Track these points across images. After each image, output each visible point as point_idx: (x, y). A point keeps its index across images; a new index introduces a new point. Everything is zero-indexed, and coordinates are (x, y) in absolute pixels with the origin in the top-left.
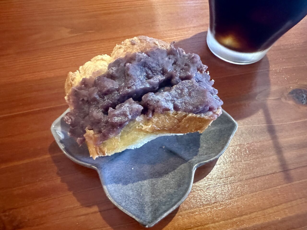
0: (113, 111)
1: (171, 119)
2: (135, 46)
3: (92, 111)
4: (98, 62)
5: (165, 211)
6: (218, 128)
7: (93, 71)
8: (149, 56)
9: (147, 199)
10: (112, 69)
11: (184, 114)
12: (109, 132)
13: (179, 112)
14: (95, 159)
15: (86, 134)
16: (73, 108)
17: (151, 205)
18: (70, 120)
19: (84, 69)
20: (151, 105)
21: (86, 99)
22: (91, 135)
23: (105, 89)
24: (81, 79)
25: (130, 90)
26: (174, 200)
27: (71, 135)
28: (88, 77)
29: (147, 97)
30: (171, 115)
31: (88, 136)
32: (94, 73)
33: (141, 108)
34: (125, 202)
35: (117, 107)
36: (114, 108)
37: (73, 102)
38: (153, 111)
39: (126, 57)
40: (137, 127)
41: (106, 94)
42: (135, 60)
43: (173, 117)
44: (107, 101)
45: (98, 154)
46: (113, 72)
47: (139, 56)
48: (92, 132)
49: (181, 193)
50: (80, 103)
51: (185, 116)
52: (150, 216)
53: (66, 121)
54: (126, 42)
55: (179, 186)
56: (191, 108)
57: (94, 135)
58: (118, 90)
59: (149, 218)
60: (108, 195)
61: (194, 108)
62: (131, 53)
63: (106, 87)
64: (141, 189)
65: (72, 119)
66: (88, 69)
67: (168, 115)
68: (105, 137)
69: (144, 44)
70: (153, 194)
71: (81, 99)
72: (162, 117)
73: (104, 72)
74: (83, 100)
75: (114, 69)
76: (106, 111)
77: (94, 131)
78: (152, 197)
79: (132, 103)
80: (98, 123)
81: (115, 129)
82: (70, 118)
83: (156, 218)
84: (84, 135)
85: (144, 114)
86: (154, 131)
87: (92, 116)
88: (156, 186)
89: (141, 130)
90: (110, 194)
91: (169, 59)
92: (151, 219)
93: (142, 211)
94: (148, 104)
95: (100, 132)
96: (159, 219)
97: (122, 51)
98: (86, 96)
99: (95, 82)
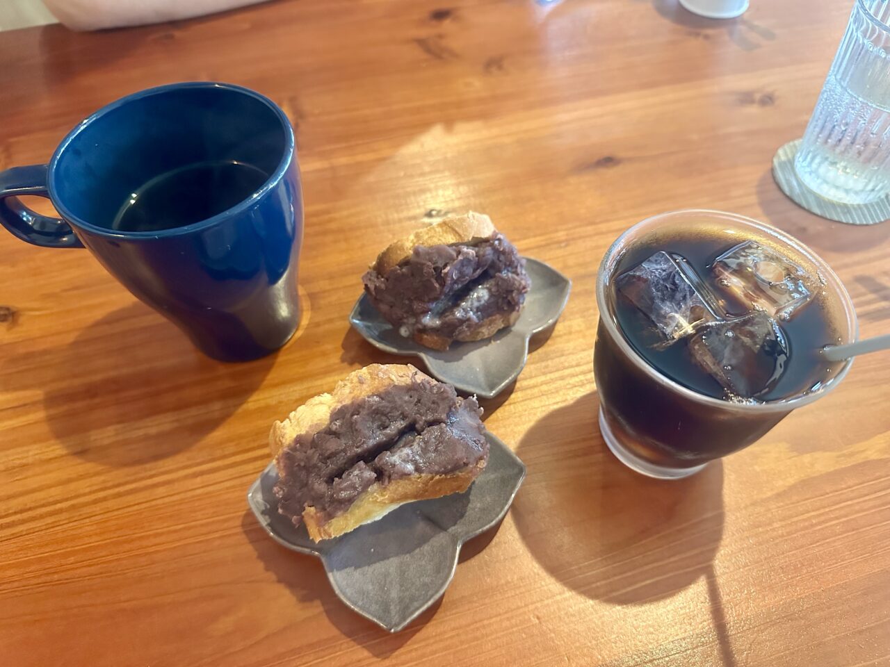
0: (339, 484)
1: (413, 484)
2: (365, 386)
3: (313, 483)
4: (316, 408)
5: (417, 609)
6: (499, 476)
7: (310, 424)
8: (382, 399)
9: (394, 594)
10: (335, 424)
11: (430, 476)
12: (336, 509)
13: (423, 475)
14: (317, 542)
15: (305, 511)
16: (284, 474)
17: (399, 602)
18: (281, 492)
19: (297, 418)
20: (386, 471)
21: (302, 464)
22: (312, 514)
23: (329, 452)
24: (295, 436)
25: (359, 450)
26: (430, 593)
27: (283, 512)
28: (303, 432)
29: (381, 459)
30: (413, 479)
31: (308, 514)
32: (311, 426)
33: (374, 475)
34: (363, 600)
35: (344, 476)
36: (340, 478)
37: (284, 466)
38: (389, 477)
39: (353, 403)
40: (371, 499)
41: (329, 458)
42: (364, 408)
43: (416, 481)
44: (332, 467)
45: (321, 537)
46: (336, 429)
47: (369, 401)
48: (313, 509)
49: (441, 581)
50: (295, 469)
51: (432, 479)
52: (397, 616)
53: (275, 494)
54: (352, 377)
55: (438, 571)
56: (436, 468)
57: (316, 514)
58: (344, 451)
59: (396, 619)
60: (337, 591)
61: (440, 468)
62: (358, 397)
63: (329, 450)
64: (385, 581)
65: (284, 491)
66: (303, 419)
67: (410, 480)
68: (330, 516)
69: (376, 383)
70: (401, 586)
71: (297, 464)
72: (401, 482)
73: (324, 424)
74: (299, 465)
75: (338, 424)
76: (330, 481)
77: (316, 508)
78: (400, 590)
79: (363, 469)
80: (321, 498)
81: (343, 506)
82: (281, 488)
83: (405, 619)
84: (303, 513)
85: (379, 481)
86: (392, 501)
87: (313, 489)
88: (406, 574)
89: (375, 502)
90: (341, 591)
91: (411, 397)
92: (398, 620)
93: (386, 610)
94: (382, 468)
95: (324, 509)
96: (408, 620)
97: (347, 390)
98: (302, 460)
99: (313, 441)
